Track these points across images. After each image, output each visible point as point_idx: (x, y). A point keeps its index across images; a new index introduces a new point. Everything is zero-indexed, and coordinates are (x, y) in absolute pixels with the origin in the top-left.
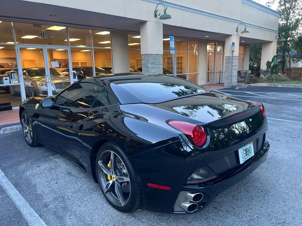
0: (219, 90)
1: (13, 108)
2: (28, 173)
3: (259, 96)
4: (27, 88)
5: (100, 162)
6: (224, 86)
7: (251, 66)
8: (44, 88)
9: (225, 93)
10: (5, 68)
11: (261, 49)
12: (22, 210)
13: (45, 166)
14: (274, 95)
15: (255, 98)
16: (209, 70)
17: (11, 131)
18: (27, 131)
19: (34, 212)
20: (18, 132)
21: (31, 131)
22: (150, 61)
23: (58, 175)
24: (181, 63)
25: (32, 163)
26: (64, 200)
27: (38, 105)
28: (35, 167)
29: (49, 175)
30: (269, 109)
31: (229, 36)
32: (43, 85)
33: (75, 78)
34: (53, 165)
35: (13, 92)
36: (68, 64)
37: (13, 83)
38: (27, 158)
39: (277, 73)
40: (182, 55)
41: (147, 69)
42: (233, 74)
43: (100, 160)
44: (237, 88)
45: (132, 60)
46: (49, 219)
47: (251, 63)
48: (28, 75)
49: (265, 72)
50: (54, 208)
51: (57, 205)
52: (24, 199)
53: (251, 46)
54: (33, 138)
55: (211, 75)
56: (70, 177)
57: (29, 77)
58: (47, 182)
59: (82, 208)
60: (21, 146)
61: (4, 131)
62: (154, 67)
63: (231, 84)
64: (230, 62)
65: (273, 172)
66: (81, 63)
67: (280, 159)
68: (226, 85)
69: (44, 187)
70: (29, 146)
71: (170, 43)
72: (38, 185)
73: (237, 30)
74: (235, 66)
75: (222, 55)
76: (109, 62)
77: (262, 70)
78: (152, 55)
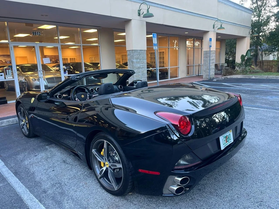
0: (198, 82)
1: (8, 102)
2: (26, 162)
3: (235, 87)
4: (21, 83)
5: (94, 151)
6: (203, 78)
7: (227, 59)
8: (36, 83)
9: (204, 85)
11: (236, 44)
12: (22, 196)
13: (42, 155)
14: (249, 86)
15: (231, 89)
17: (8, 124)
18: (23, 123)
19: (34, 198)
20: (14, 124)
21: (27, 123)
22: (135, 56)
23: (54, 164)
24: (163, 58)
25: (29, 153)
26: (61, 186)
27: (34, 99)
28: (32, 157)
29: (46, 163)
31: (206, 32)
32: (35, 80)
33: (66, 73)
34: (49, 155)
35: (7, 87)
36: (58, 60)
37: (8, 78)
38: (24, 148)
39: (250, 66)
40: (164, 51)
41: (132, 64)
42: (210, 67)
43: (93, 149)
44: (215, 80)
45: (118, 56)
46: (48, 204)
47: (227, 56)
48: (21, 71)
49: (240, 64)
50: (52, 194)
51: (55, 190)
52: (24, 186)
53: (227, 41)
54: (29, 130)
55: (191, 69)
56: (65, 165)
57: (23, 73)
58: (45, 170)
59: (78, 193)
60: (18, 137)
61: (2, 123)
62: (139, 61)
63: (209, 76)
64: (208, 56)
65: (250, 156)
66: (70, 59)
67: (256, 144)
68: (205, 77)
69: (42, 175)
70: (26, 137)
71: (153, 39)
72: (36, 173)
73: (214, 27)
74: (212, 60)
75: (200, 50)
76: (97, 57)
77: (236, 63)
78: (136, 51)
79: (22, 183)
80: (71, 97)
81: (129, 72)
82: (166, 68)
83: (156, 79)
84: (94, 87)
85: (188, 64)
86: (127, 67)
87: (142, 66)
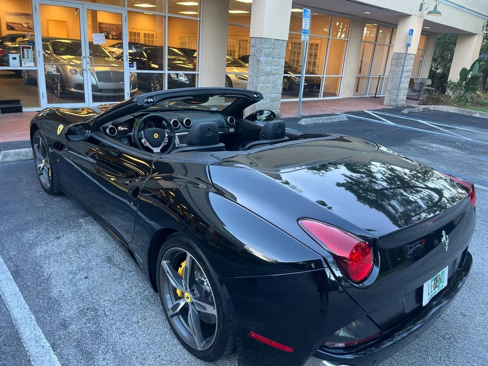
0: (373, 110)
1: (24, 110)
2: (39, 251)
3: (443, 132)
4: (48, 76)
5: (164, 263)
6: (383, 104)
7: (433, 71)
8: (78, 78)
9: (384, 119)
10: (16, 30)
11: (455, 44)
12: (21, 330)
13: (69, 238)
14: (468, 133)
15: (435, 134)
16: (361, 72)
17: (16, 158)
18: (42, 165)
19: (44, 337)
20: (28, 160)
21: (48, 169)
22: (264, 50)
23: (89, 261)
24: (316, 55)
25: (46, 229)
26: (95, 318)
27: (62, 128)
28: (51, 239)
29: (75, 259)
30: (459, 161)
31: (405, 16)
32: (76, 72)
33: (133, 67)
34: (82, 239)
35: (26, 77)
36: (122, 34)
37: (26, 65)
38: (39, 217)
39: (474, 90)
40: (318, 42)
41: (257, 65)
42: (401, 85)
43: (165, 260)
44: (406, 111)
45: (232, 40)
46: (68, 355)
47: (434, 66)
48: (53, 52)
49: (455, 85)
50: (78, 332)
51: (83, 325)
52: (27, 306)
53: (438, 37)
54: (52, 182)
55: (363, 83)
56: (110, 268)
57: (55, 55)
58: (70, 273)
59: (126, 339)
60: (30, 190)
61: (5, 156)
62: (271, 61)
63: (395, 102)
64: (401, 63)
65: (464, 298)
66: (145, 34)
67: (477, 270)
68: (387, 103)
69: (63, 284)
70: (45, 192)
71: (303, 21)
72: (53, 278)
73: (421, 8)
74: (407, 72)
75: (386, 48)
76: (193, 38)
77: (450, 82)
78: (268, 40)
79: (24, 297)
80: (134, 134)
81: (251, 96)
82: (319, 77)
83: (297, 95)
84: (181, 115)
85: (360, 73)
86: (247, 65)
87: (276, 70)
